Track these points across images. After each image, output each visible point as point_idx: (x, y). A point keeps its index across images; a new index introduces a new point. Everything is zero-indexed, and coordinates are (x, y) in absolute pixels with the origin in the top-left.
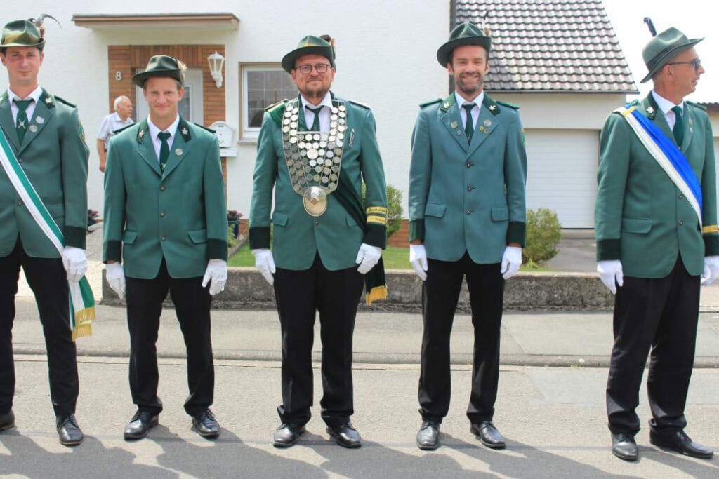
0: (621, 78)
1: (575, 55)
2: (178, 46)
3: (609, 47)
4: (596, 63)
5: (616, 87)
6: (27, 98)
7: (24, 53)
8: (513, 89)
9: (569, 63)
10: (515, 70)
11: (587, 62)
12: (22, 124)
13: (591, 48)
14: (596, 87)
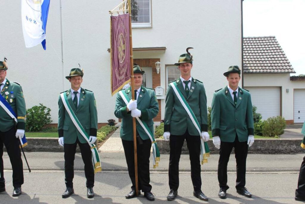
0: (288, 67)
1: (270, 59)
2: (143, 59)
3: (282, 56)
4: (278, 62)
5: (287, 71)
6: (188, 80)
7: (185, 65)
8: (249, 72)
9: (268, 62)
10: (249, 65)
11: (275, 62)
12: (187, 89)
13: (275, 56)
14: (279, 71)
